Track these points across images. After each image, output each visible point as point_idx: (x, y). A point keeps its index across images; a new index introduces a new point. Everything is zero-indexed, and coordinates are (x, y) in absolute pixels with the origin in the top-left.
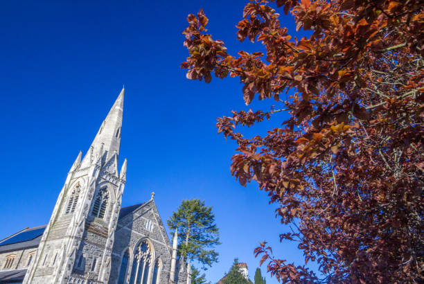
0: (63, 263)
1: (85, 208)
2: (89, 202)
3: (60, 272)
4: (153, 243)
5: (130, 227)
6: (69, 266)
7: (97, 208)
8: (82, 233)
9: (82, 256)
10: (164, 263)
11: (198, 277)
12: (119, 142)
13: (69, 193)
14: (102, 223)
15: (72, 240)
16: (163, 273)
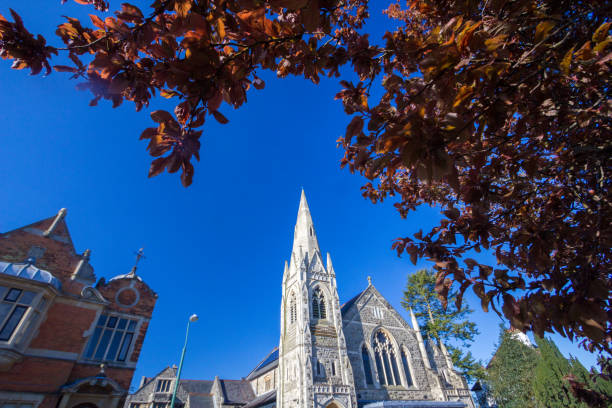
0: (302, 373)
1: (305, 313)
2: (307, 306)
3: (302, 384)
4: (390, 330)
5: (359, 319)
6: (309, 375)
7: (317, 309)
8: (310, 339)
9: (318, 363)
10: (411, 350)
11: (463, 357)
12: (315, 239)
13: (288, 304)
14: (326, 323)
15: (303, 348)
16: (414, 362)
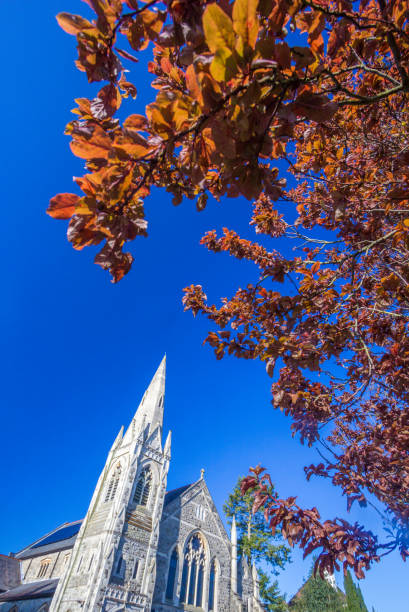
0: (99, 568)
1: (126, 494)
2: (130, 486)
3: (95, 581)
4: (207, 537)
5: (178, 516)
6: (106, 572)
7: (139, 493)
8: (122, 526)
9: (121, 558)
10: (222, 565)
11: (269, 585)
12: (162, 412)
13: (109, 477)
14: (144, 511)
15: (111, 536)
16: (222, 581)
